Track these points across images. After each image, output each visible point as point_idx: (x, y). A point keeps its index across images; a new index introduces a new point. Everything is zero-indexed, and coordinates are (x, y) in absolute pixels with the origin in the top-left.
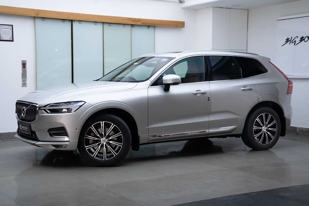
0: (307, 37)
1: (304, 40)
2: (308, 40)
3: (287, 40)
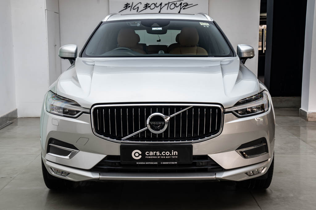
0: (153, 4)
1: (150, 7)
2: (154, 8)
3: (127, 6)
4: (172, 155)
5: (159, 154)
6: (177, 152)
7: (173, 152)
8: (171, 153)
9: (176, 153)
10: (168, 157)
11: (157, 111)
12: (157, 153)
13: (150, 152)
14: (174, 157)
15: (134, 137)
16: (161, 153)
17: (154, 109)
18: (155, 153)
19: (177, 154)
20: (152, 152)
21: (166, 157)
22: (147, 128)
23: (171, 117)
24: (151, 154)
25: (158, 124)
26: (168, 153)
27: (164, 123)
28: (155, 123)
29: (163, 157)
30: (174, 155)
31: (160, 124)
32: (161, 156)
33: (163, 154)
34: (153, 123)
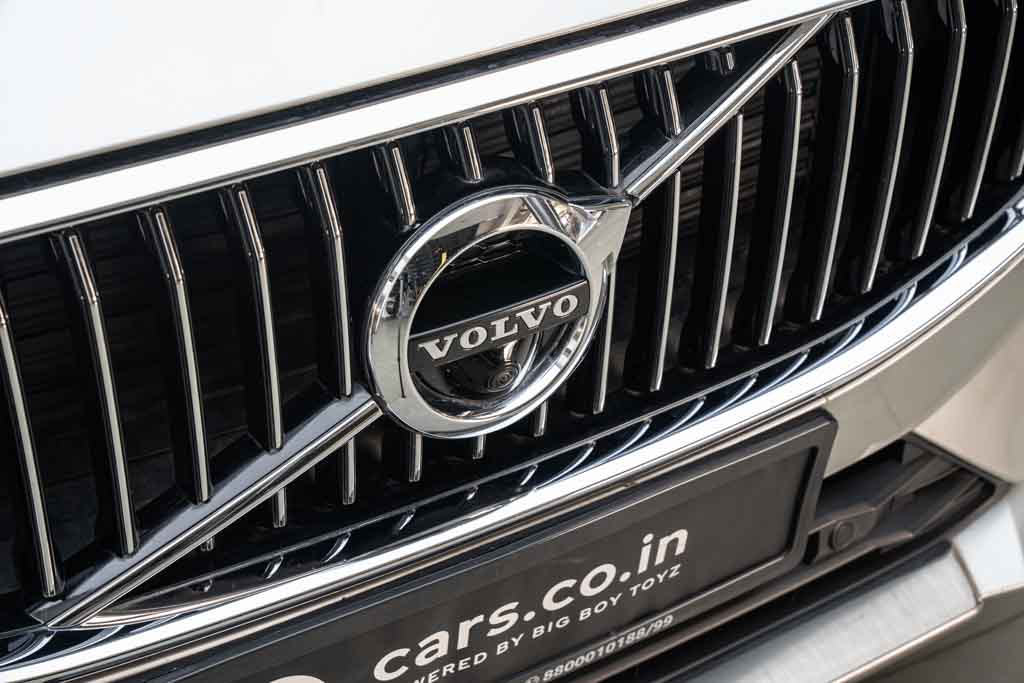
11: (478, 176)
22: (380, 413)
23: (642, 197)
24: (436, 651)
25: (515, 330)
26: (598, 580)
27: (574, 301)
28: (482, 333)
29: (546, 629)
30: (653, 570)
31: (532, 323)
32: (534, 623)
33: (549, 604)
34: (456, 342)
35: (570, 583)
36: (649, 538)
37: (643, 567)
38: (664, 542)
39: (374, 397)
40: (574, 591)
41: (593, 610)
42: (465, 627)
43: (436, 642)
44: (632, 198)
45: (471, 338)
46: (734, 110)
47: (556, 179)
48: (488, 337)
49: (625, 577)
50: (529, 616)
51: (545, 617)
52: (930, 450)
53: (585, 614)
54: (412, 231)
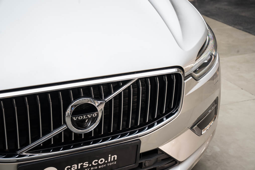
4: (108, 162)
5: (87, 165)
6: (116, 156)
7: (110, 158)
8: (107, 159)
9: (114, 158)
10: (102, 166)
11: (82, 95)
12: (84, 164)
13: (73, 166)
14: (110, 164)
15: (42, 145)
16: (90, 163)
17: (77, 92)
18: (81, 165)
19: (116, 159)
20: (76, 165)
21: (98, 167)
22: (67, 128)
23: (107, 101)
24: (75, 168)
25: (87, 117)
26: (102, 161)
27: (96, 115)
28: (82, 117)
29: (93, 168)
30: (111, 162)
31: (89, 117)
32: (91, 167)
33: (93, 163)
34: (78, 118)
35: (97, 161)
36: (110, 155)
37: (109, 161)
38: (113, 157)
39: (66, 125)
40: (98, 162)
41: (101, 167)
42: (80, 165)
43: (75, 166)
44: (106, 101)
45: (80, 118)
46: (121, 91)
47: (94, 97)
48: (83, 118)
49: (106, 162)
50: (90, 165)
51: (93, 166)
52: (163, 152)
53: (100, 167)
54: (72, 102)
